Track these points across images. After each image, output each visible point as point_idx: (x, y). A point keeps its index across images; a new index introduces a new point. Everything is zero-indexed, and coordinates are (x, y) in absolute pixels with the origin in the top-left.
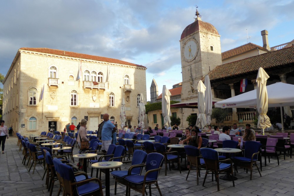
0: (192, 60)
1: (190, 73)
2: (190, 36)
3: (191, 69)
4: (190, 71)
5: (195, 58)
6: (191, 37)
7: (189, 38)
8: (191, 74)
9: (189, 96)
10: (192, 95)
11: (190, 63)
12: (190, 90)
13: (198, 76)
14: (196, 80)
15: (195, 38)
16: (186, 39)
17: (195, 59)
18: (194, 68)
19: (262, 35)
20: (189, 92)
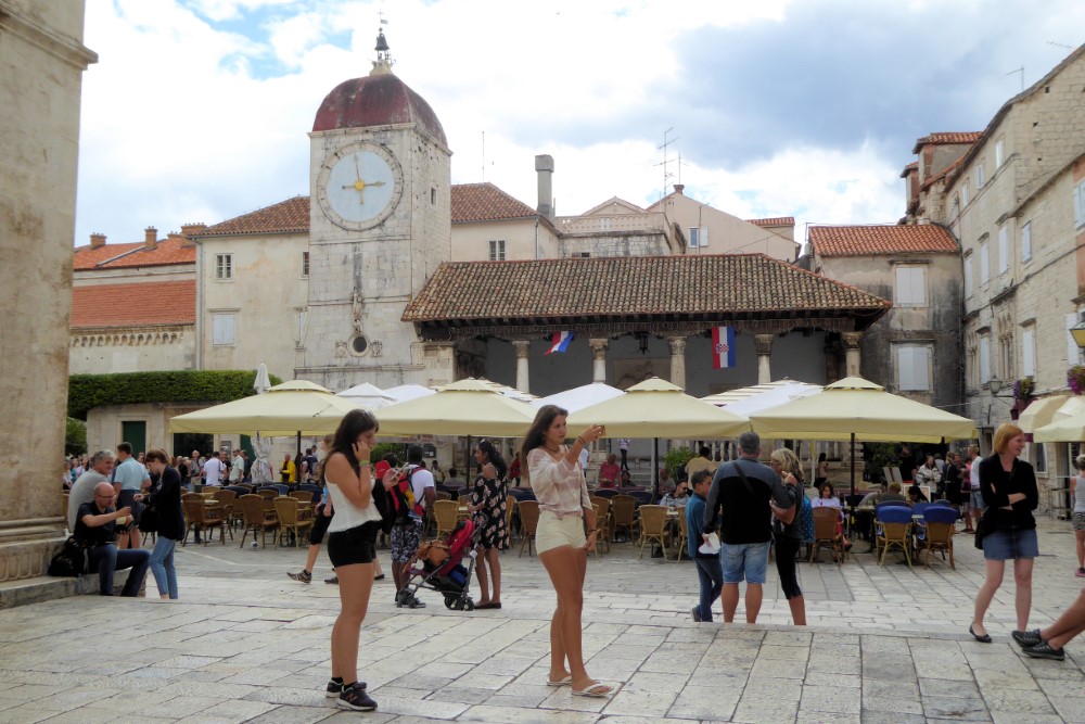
0: (363, 226)
1: (351, 275)
2: (367, 131)
3: (358, 258)
4: (351, 268)
5: (384, 221)
6: (369, 136)
7: (361, 137)
8: (358, 279)
9: (340, 363)
10: (355, 360)
11: (354, 237)
12: (345, 339)
13: (389, 292)
14: (379, 306)
15: (390, 147)
16: (342, 138)
17: (381, 224)
18: (374, 259)
19: (538, 170)
20: (337, 345)
